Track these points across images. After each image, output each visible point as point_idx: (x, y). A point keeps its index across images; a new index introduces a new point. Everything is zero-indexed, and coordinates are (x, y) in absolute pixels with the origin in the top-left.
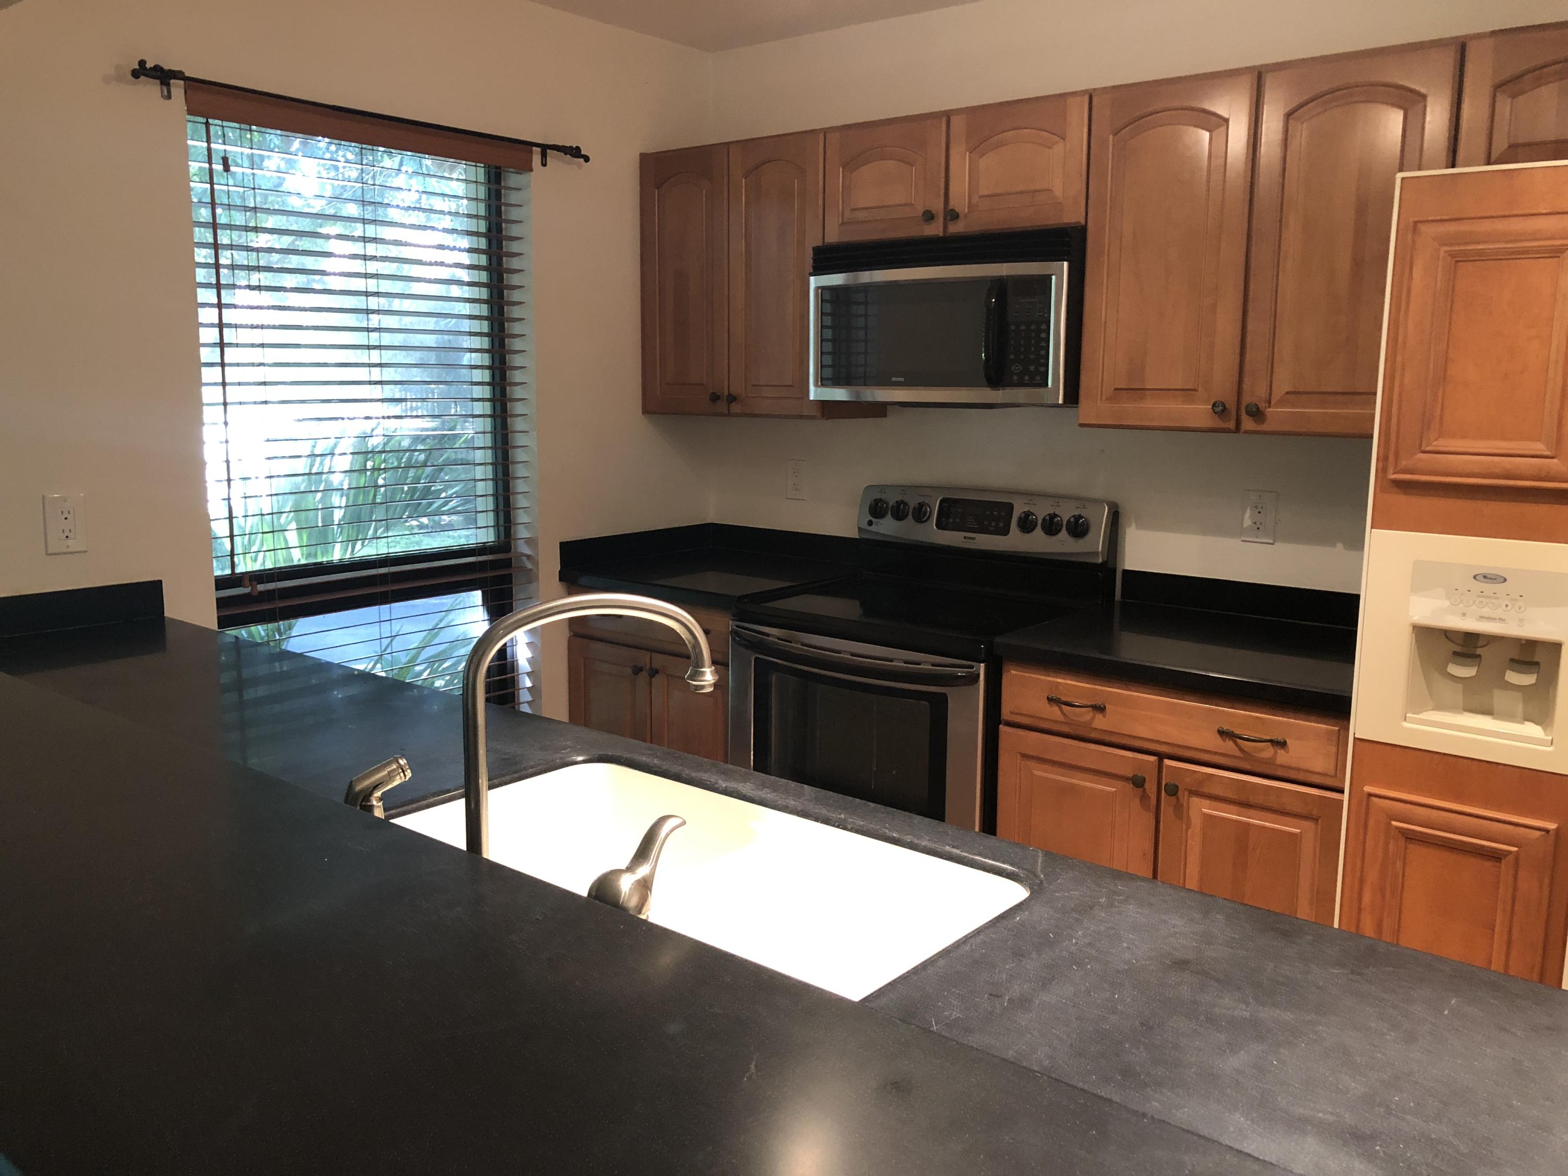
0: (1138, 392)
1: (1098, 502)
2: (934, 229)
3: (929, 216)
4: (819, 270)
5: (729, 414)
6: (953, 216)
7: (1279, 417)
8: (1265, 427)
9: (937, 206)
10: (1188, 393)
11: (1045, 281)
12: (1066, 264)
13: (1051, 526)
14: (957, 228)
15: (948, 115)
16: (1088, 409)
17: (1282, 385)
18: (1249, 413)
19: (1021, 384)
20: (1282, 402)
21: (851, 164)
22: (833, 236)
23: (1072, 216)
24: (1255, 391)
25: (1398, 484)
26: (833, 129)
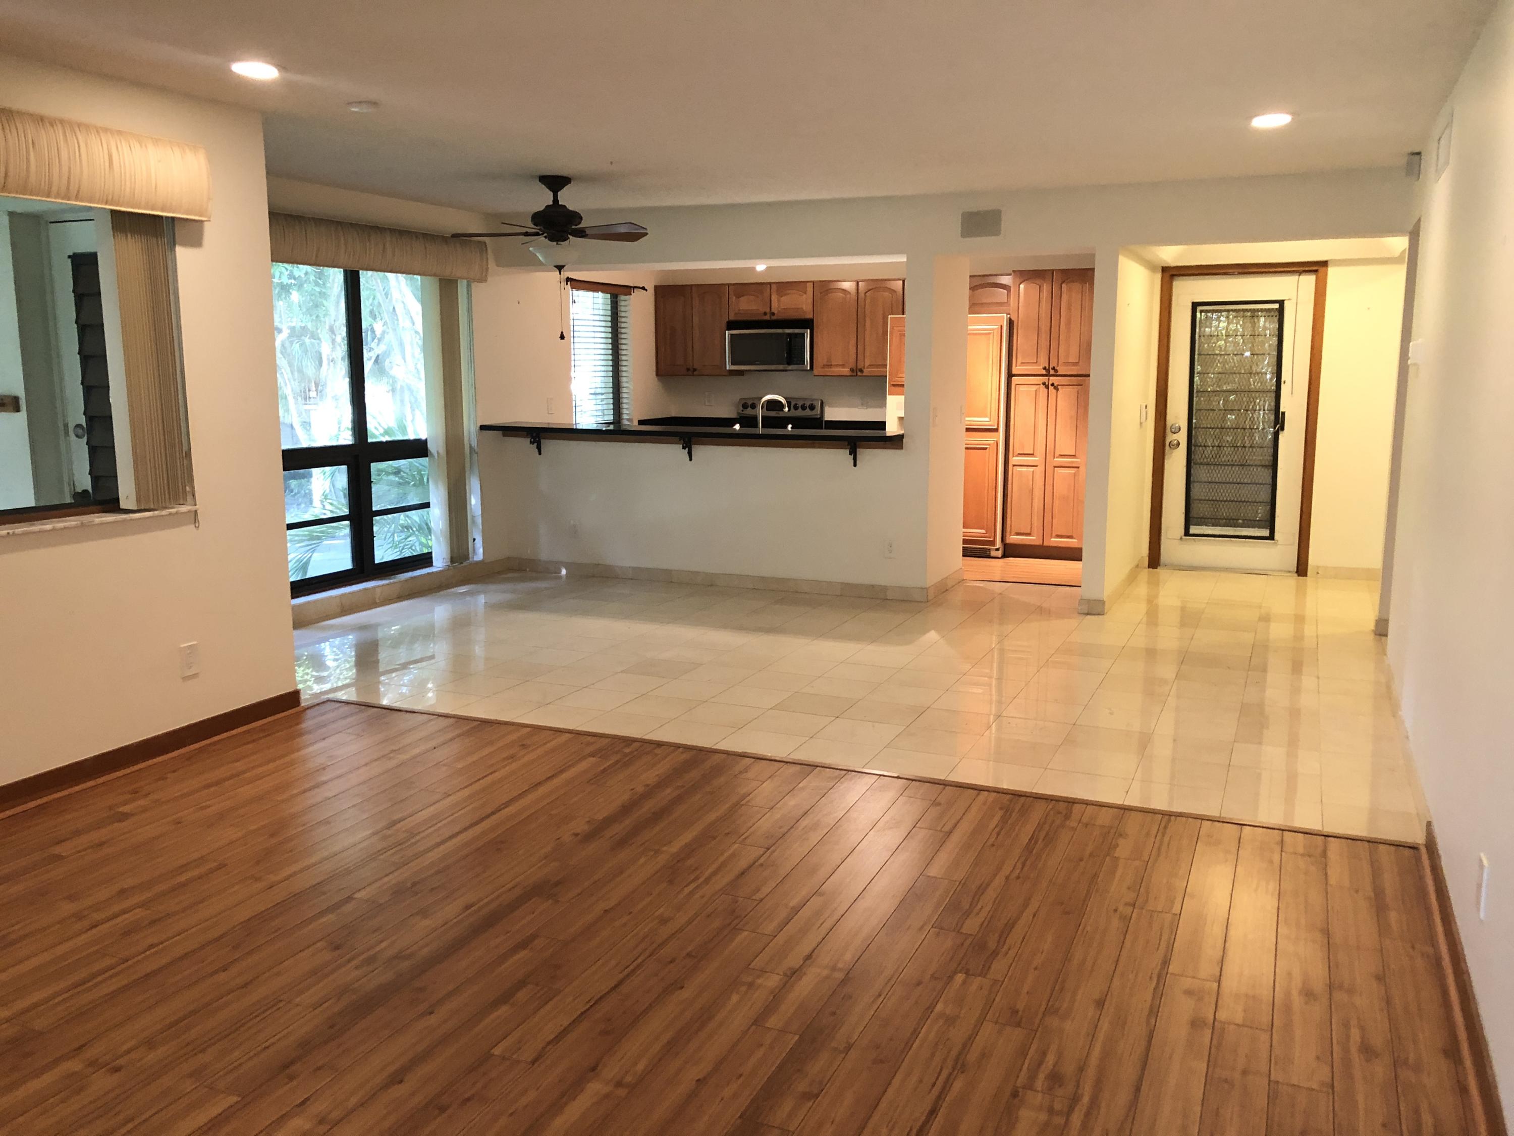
0: (830, 366)
1: (816, 400)
2: (767, 318)
3: (765, 314)
4: (728, 329)
5: (693, 375)
6: (773, 314)
7: (866, 372)
8: (864, 374)
9: (768, 311)
10: (843, 366)
11: (803, 335)
12: (809, 331)
13: (804, 408)
14: (774, 318)
15: (770, 284)
16: (816, 372)
17: (867, 364)
18: (859, 371)
19: (797, 364)
20: (868, 368)
21: (738, 296)
22: (732, 318)
23: (809, 316)
24: (860, 366)
25: (894, 385)
26: (731, 284)
